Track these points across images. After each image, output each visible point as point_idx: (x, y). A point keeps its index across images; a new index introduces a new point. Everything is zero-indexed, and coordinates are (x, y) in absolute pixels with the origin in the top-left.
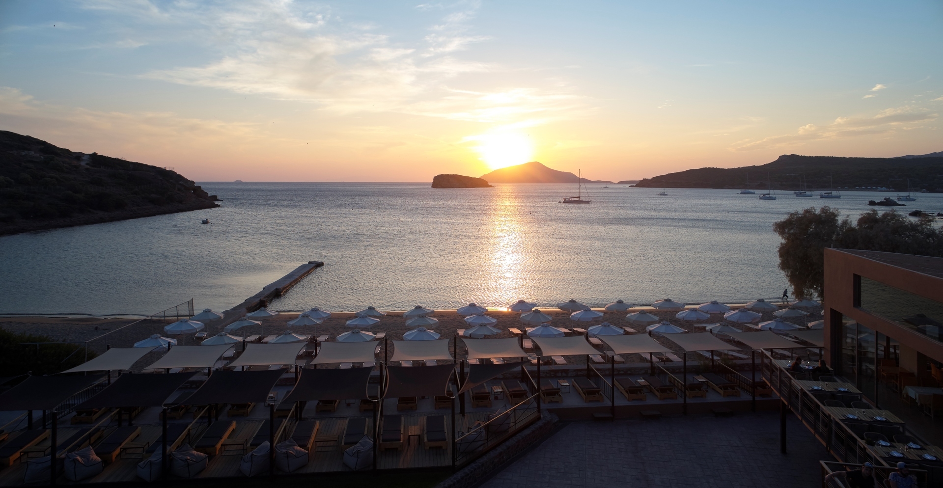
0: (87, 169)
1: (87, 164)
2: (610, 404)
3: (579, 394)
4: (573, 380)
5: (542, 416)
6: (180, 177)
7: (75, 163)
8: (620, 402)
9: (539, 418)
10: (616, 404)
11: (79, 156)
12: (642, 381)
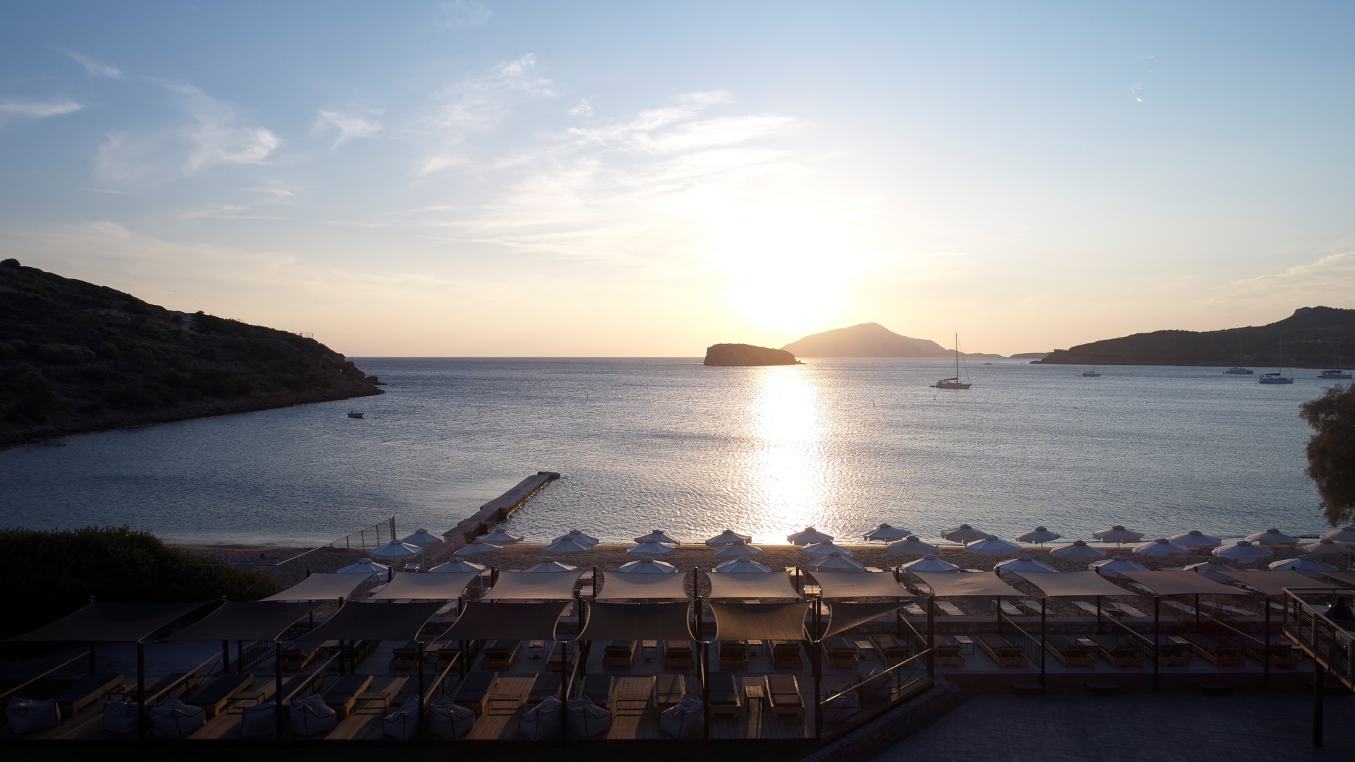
0: (192, 336)
1: (191, 328)
2: (1038, 670)
3: (989, 656)
4: (977, 637)
5: (936, 683)
6: (323, 348)
7: (174, 326)
8: (1052, 668)
9: (931, 686)
10: (1047, 671)
11: (178, 317)
12: (1085, 641)
